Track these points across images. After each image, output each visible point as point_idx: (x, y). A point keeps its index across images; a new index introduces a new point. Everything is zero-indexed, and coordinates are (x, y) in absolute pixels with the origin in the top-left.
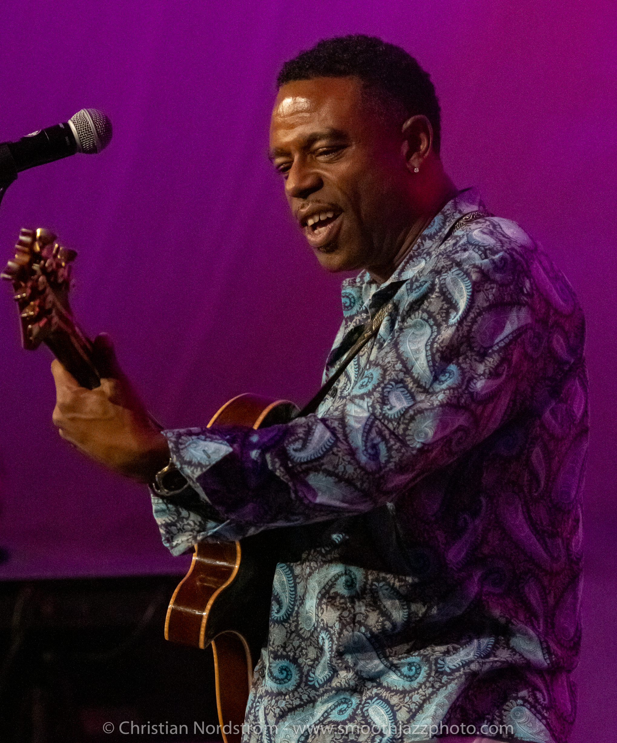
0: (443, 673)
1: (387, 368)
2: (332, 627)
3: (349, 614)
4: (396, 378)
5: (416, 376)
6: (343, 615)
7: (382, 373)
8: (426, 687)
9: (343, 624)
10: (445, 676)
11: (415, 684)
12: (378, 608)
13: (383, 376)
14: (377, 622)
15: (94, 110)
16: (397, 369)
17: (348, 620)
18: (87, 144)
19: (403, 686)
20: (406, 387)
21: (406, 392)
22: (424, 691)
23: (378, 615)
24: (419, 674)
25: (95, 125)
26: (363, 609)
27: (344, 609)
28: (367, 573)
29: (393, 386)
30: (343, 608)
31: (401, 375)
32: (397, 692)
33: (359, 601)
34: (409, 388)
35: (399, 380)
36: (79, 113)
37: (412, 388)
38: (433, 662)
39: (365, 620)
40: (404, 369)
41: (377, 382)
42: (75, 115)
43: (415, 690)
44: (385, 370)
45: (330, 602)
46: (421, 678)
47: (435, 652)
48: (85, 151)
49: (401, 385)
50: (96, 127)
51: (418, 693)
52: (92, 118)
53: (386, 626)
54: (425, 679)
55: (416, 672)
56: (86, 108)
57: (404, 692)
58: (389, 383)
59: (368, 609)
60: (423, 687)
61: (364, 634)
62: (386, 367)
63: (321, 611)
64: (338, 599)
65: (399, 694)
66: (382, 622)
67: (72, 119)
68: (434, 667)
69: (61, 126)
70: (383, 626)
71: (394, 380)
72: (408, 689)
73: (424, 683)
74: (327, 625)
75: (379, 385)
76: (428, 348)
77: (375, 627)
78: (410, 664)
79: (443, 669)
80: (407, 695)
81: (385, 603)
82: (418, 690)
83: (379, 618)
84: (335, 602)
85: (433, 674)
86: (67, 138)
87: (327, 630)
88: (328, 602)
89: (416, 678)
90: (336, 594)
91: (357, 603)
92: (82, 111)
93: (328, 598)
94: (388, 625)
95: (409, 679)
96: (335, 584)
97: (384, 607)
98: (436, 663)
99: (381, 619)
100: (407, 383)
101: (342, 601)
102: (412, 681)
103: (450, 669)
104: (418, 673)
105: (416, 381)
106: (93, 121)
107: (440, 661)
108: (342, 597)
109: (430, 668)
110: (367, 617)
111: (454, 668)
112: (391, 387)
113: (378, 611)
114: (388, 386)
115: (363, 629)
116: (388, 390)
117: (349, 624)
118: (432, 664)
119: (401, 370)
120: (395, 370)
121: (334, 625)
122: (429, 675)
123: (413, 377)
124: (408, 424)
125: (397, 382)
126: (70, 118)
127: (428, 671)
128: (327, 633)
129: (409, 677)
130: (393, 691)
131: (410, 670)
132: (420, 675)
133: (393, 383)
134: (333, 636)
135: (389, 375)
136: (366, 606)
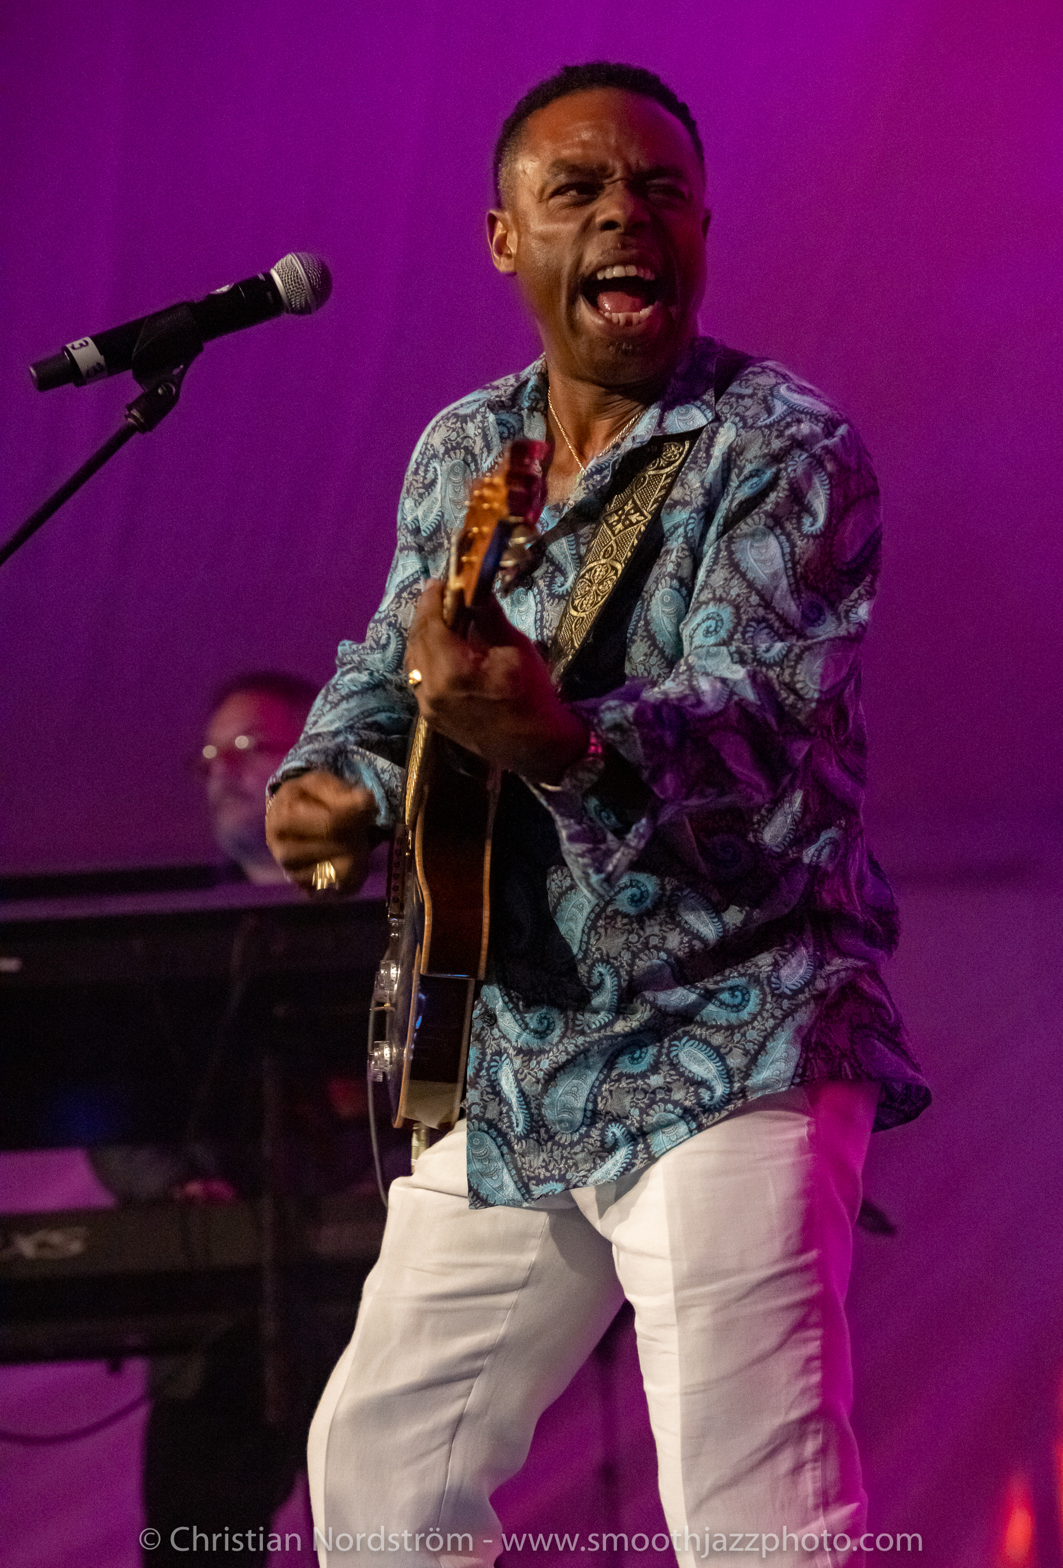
0: (782, 996)
1: (740, 603)
2: (615, 958)
3: (639, 938)
4: (754, 615)
5: (781, 612)
6: (630, 940)
7: (734, 611)
8: (763, 1018)
9: (633, 952)
10: (785, 1001)
11: (745, 1015)
12: (678, 925)
13: (737, 615)
14: (681, 943)
15: (306, 254)
16: (754, 603)
17: (640, 947)
18: (297, 302)
19: (727, 1020)
20: (770, 627)
21: (773, 634)
22: (763, 1025)
23: (679, 934)
24: (748, 1001)
25: (307, 275)
26: (656, 929)
27: (630, 932)
28: (662, 881)
29: (755, 628)
30: (628, 930)
31: (761, 611)
32: (718, 1028)
33: (649, 919)
34: (775, 628)
35: (761, 619)
36: (285, 258)
37: (779, 628)
38: (765, 982)
39: (664, 944)
40: (762, 603)
41: (732, 625)
42: (280, 262)
43: (747, 1023)
44: (737, 608)
45: (609, 923)
46: (752, 1006)
47: (760, 968)
48: (294, 311)
49: (763, 625)
50: (308, 278)
51: (753, 1028)
52: (303, 265)
53: (696, 948)
54: (760, 1007)
55: (743, 999)
56: (294, 251)
57: (731, 1028)
58: (748, 625)
59: (664, 928)
60: (759, 1018)
61: (666, 961)
62: (736, 603)
63: (597, 937)
64: (619, 919)
65: (723, 1031)
66: (689, 942)
67: (276, 267)
68: (767, 990)
69: (261, 277)
70: (691, 947)
71: (753, 619)
72: (735, 1023)
73: (760, 1013)
74: (608, 955)
75: (735, 628)
76: (790, 573)
77: (680, 950)
78: (732, 989)
79: (781, 990)
80: (736, 1031)
81: (686, 918)
82: (751, 1022)
83: (682, 938)
84: (615, 923)
85: (769, 999)
86: (269, 294)
87: (608, 962)
88: (606, 923)
89: (745, 1007)
90: (616, 912)
91: (647, 923)
92: (289, 257)
93: (605, 919)
94: (698, 945)
95: (735, 1009)
96: (615, 900)
97: (686, 922)
98: (770, 983)
99: (686, 939)
100: (771, 622)
101: (625, 921)
102: (739, 1011)
103: (791, 990)
104: (745, 1001)
105: (781, 618)
106: (305, 269)
107: (773, 979)
108: (625, 915)
109: (762, 991)
110: (664, 938)
111: (794, 988)
112: (752, 629)
113: (678, 930)
114: (749, 629)
115: (663, 955)
116: (750, 634)
117: (641, 951)
118: (763, 985)
119: (759, 605)
120: (750, 606)
121: (620, 954)
122: (764, 1002)
123: (777, 614)
124: (794, 667)
125: (759, 622)
126: (272, 266)
127: (761, 996)
128: (609, 966)
129: (735, 1006)
130: (712, 1027)
131: (733, 996)
132: (751, 1002)
133: (753, 624)
134: (621, 970)
135: (744, 612)
136: (661, 925)
